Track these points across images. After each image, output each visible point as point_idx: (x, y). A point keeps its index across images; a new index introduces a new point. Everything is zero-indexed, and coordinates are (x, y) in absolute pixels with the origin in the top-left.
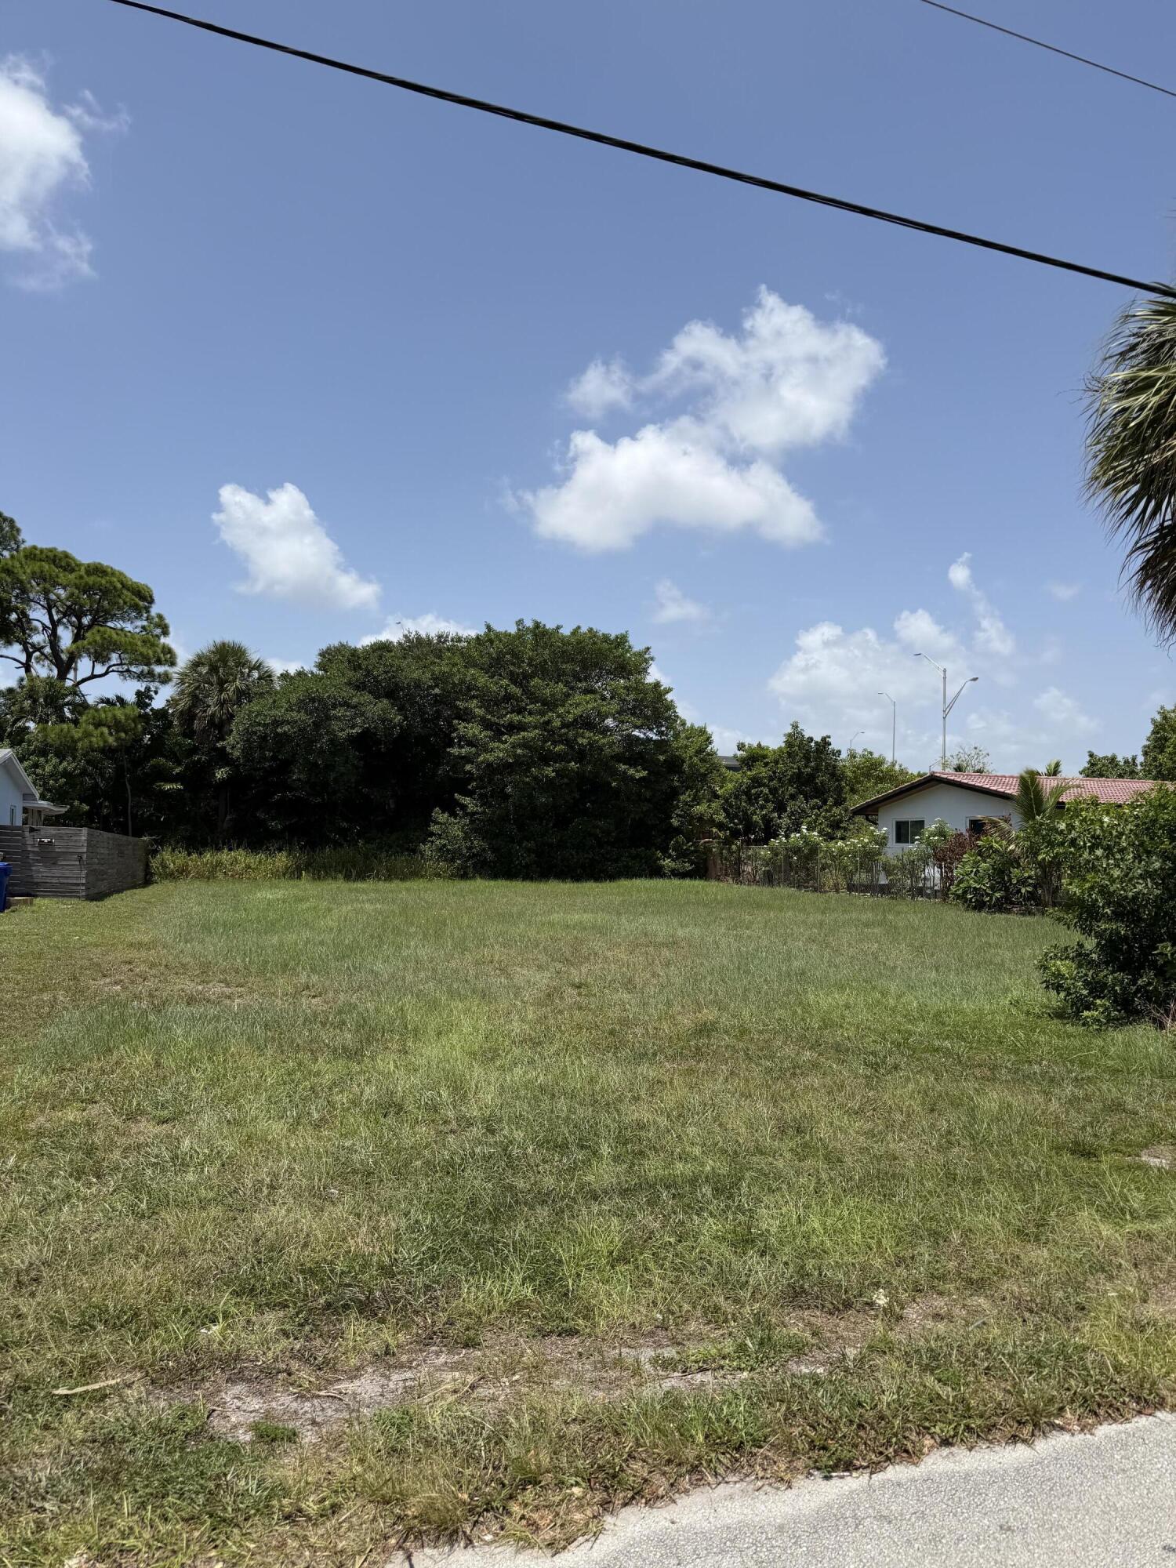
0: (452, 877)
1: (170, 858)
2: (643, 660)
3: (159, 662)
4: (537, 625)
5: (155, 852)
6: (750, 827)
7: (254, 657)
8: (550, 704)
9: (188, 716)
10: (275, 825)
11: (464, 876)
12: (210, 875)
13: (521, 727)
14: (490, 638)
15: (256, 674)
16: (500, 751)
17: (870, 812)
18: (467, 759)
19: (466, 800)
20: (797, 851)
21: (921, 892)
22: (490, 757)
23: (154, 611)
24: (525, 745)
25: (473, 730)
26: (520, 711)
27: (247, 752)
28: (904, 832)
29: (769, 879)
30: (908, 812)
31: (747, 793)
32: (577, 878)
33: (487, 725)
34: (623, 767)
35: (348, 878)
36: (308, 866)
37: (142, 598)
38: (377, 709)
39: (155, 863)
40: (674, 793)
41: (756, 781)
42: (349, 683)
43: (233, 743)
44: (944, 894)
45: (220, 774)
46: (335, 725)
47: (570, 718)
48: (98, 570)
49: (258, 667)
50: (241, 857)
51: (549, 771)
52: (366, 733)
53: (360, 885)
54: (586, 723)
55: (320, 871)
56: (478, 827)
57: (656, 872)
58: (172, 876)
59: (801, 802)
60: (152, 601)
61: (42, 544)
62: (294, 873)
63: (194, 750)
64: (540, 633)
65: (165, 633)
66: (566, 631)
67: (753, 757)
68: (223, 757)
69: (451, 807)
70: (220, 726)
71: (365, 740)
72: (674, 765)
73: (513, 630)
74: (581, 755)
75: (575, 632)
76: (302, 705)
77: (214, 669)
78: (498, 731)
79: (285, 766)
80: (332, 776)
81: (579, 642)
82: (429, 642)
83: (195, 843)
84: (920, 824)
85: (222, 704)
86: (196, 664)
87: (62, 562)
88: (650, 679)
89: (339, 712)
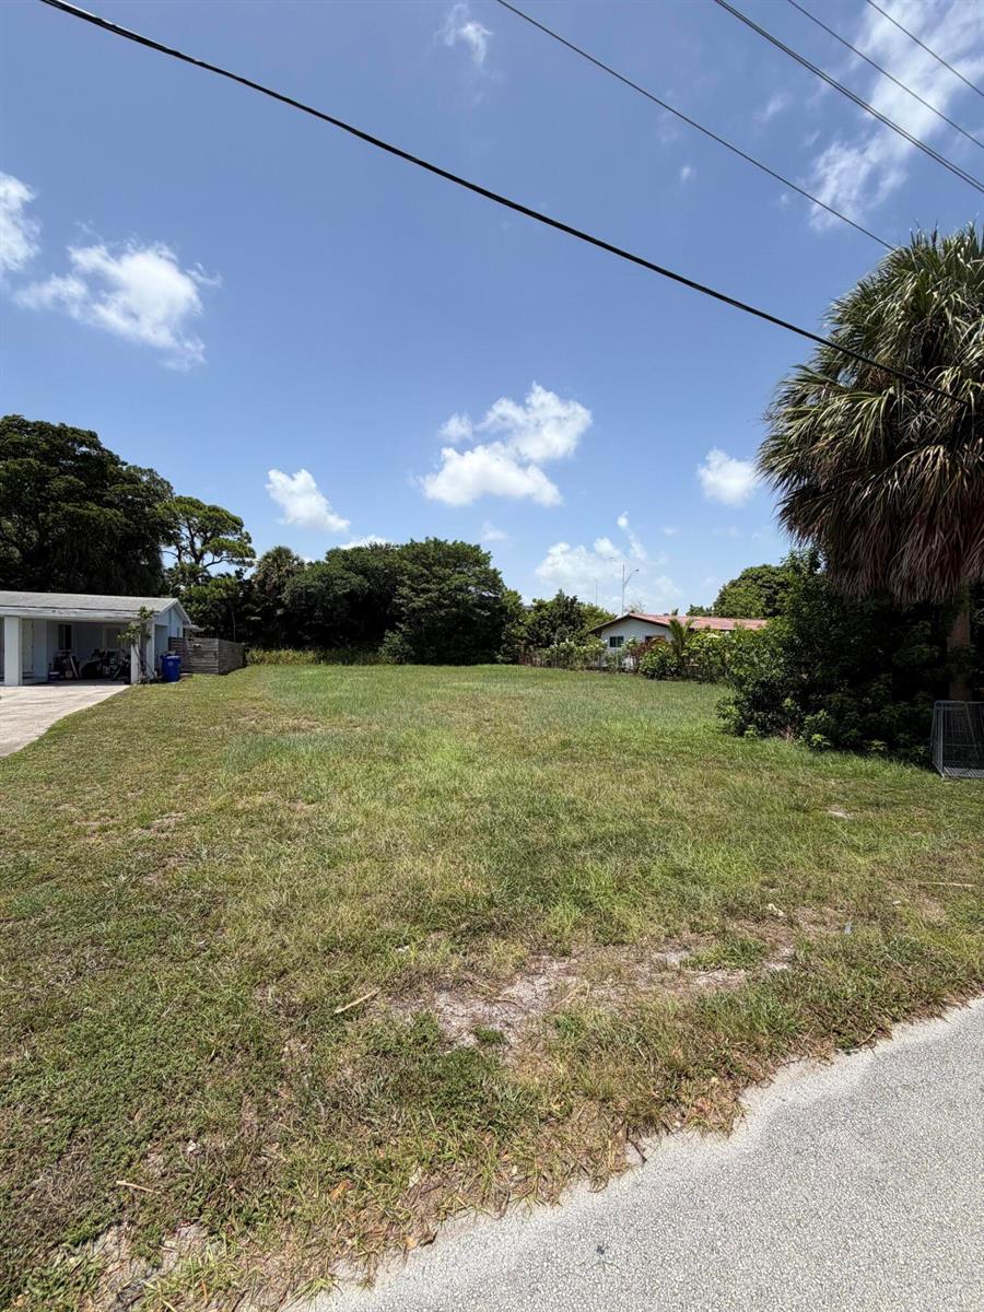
0: (396, 663)
1: (255, 653)
2: (487, 558)
3: (247, 556)
4: (436, 539)
5: (248, 651)
6: (539, 639)
7: (295, 554)
8: (443, 579)
9: (262, 584)
10: (307, 637)
11: (401, 663)
12: (276, 662)
13: (429, 591)
14: (413, 545)
15: (296, 562)
16: (418, 602)
17: (598, 632)
18: (402, 605)
19: (402, 626)
20: (564, 651)
21: (623, 670)
22: (415, 605)
23: (244, 530)
24: (430, 599)
25: (405, 591)
26: (428, 582)
27: (292, 601)
28: (615, 642)
29: (549, 665)
30: (616, 633)
31: (539, 623)
32: (457, 664)
33: (413, 590)
34: (478, 611)
35: (344, 663)
36: (324, 658)
37: (237, 524)
38: (357, 580)
39: (248, 656)
40: (503, 624)
41: (543, 618)
42: (343, 567)
43: (285, 596)
44: (636, 671)
45: (279, 612)
46: (336, 588)
47: (453, 587)
48: (215, 509)
49: (297, 559)
50: (290, 653)
51: (442, 613)
52: (352, 591)
53: (350, 667)
54: (460, 589)
55: (330, 660)
56: (407, 639)
57: (495, 661)
58: (257, 663)
59: (564, 628)
60: (242, 526)
61: (185, 495)
62: (317, 661)
63: (266, 600)
64: (437, 543)
65: (250, 541)
66: (450, 543)
67: (540, 606)
68: (280, 604)
69: (393, 628)
70: (279, 588)
71: (351, 596)
72: (503, 610)
73: (424, 542)
74: (457, 604)
75: (454, 543)
76: (319, 578)
77: (275, 560)
78: (418, 592)
79: (311, 609)
80: (335, 613)
81: (457, 548)
82: (381, 547)
83: (267, 646)
84: (622, 638)
85: (279, 577)
86: (266, 557)
87: (196, 504)
88: (491, 568)
89: (338, 582)
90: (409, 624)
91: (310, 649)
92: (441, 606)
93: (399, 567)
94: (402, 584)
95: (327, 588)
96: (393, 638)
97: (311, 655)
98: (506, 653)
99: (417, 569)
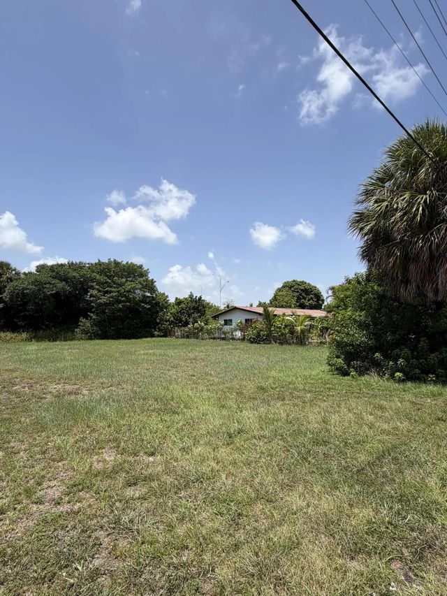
0: (87, 339)
6: (181, 321)
7: (13, 266)
8: (121, 285)
10: (21, 323)
11: (91, 339)
13: (111, 292)
14: (100, 264)
15: (14, 272)
16: (104, 299)
18: (92, 302)
19: (92, 315)
20: (197, 329)
22: (101, 301)
24: (112, 297)
25: (94, 292)
26: (110, 287)
28: (227, 322)
29: (188, 337)
30: (228, 318)
31: (180, 312)
33: (100, 291)
34: (143, 304)
36: (34, 337)
38: (61, 285)
40: (157, 312)
41: (182, 309)
43: (6, 296)
44: (242, 339)
45: (1, 306)
46: (45, 290)
49: (15, 270)
52: (57, 292)
54: (131, 291)
55: (39, 339)
56: (96, 323)
62: (29, 340)
64: (117, 264)
67: (179, 302)
68: (1, 300)
69: (86, 317)
70: (1, 289)
71: (57, 295)
72: (157, 304)
73: (107, 262)
74: (129, 300)
75: (127, 263)
76: (33, 283)
78: (103, 293)
79: (25, 304)
80: (44, 307)
82: (76, 264)
84: (231, 320)
89: (48, 286)
90: (97, 314)
91: (23, 332)
92: (120, 302)
93: (90, 277)
94: (92, 288)
95: (39, 290)
96: (85, 323)
97: (24, 335)
98: (160, 330)
99: (103, 278)
